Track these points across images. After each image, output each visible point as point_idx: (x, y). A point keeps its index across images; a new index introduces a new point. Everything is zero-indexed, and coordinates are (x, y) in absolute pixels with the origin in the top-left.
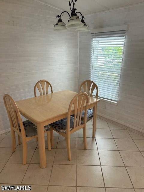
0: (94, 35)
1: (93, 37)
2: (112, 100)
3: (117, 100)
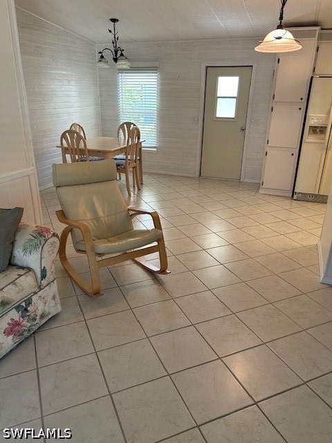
1: (118, 72)
2: (150, 148)
3: (156, 146)
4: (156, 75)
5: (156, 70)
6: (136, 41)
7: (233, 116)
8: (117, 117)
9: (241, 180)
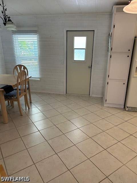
0: (14, 32)
1: (12, 33)
2: (36, 78)
3: (39, 77)
4: (37, 35)
5: (36, 32)
6: (22, 15)
7: (84, 60)
8: (14, 61)
9: (90, 96)
